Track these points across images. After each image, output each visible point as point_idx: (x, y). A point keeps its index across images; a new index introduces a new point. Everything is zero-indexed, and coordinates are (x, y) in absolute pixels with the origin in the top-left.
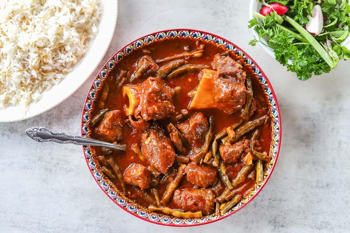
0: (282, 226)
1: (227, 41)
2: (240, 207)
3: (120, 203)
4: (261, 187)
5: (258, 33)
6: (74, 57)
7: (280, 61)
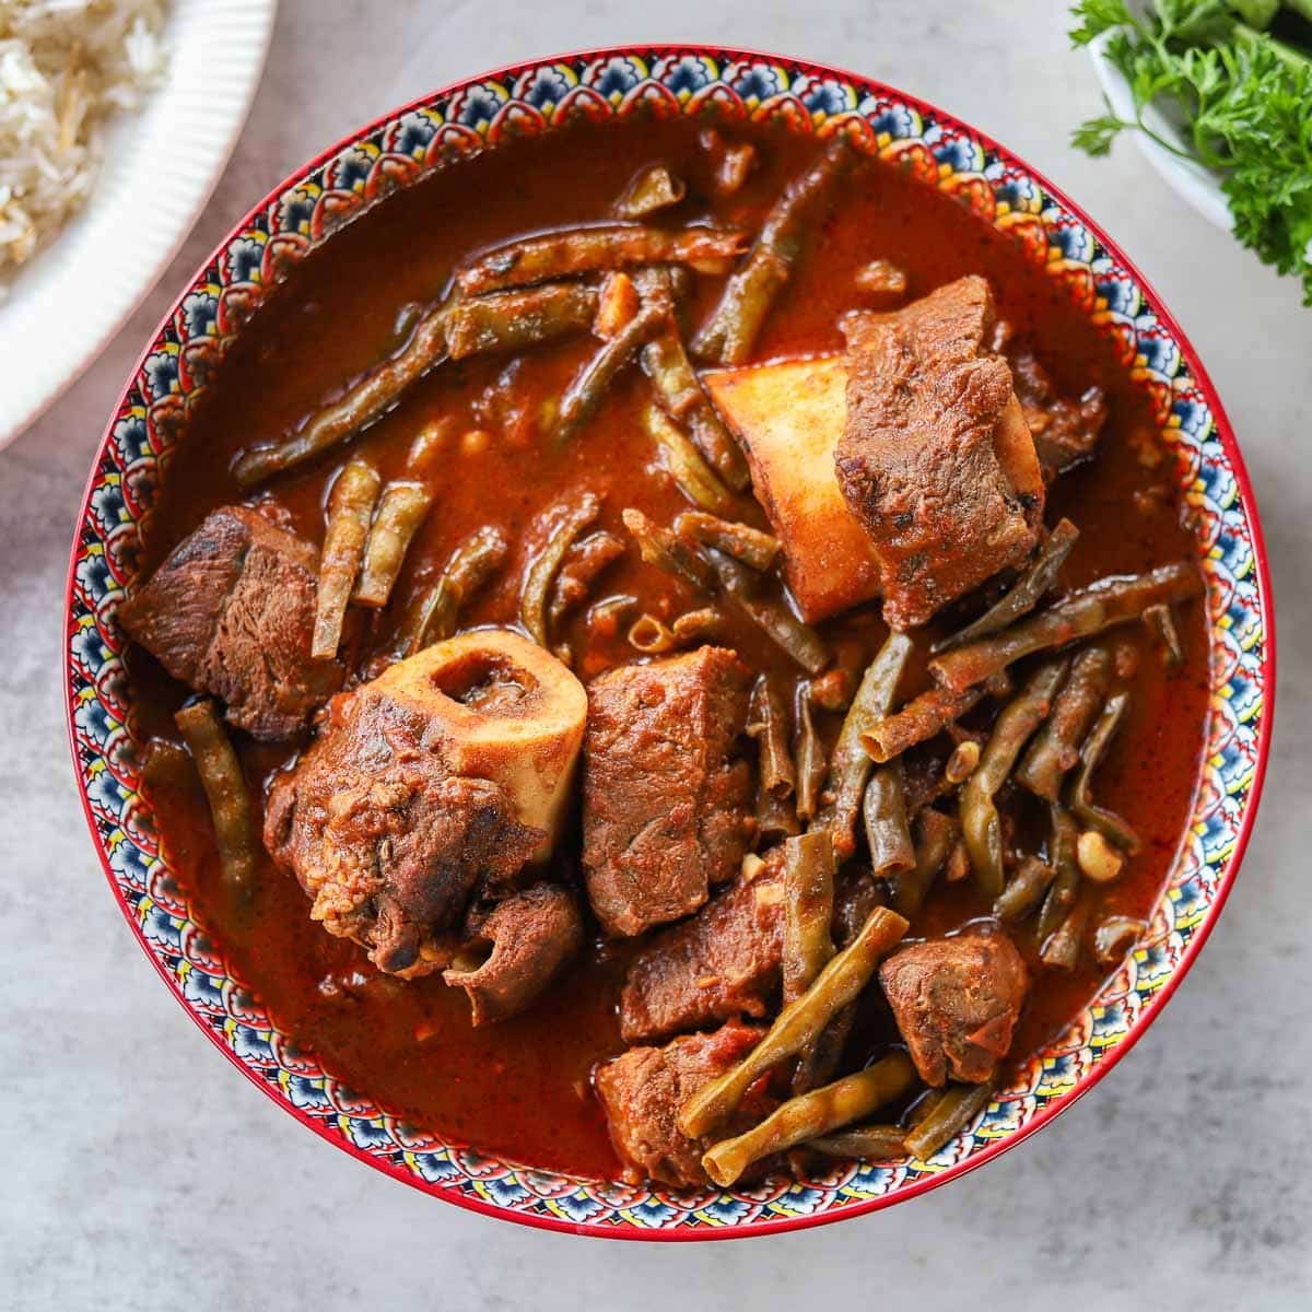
0: (1272, 1239)
1: (947, 121)
2: (1027, 1120)
3: (299, 1099)
4: (1156, 999)
5: (1131, 77)
6: (20, 216)
7: (1258, 248)
